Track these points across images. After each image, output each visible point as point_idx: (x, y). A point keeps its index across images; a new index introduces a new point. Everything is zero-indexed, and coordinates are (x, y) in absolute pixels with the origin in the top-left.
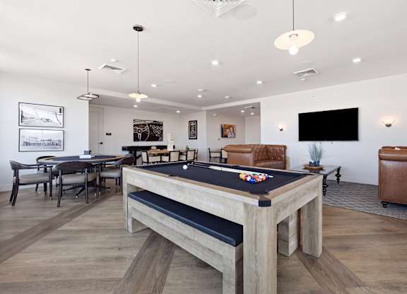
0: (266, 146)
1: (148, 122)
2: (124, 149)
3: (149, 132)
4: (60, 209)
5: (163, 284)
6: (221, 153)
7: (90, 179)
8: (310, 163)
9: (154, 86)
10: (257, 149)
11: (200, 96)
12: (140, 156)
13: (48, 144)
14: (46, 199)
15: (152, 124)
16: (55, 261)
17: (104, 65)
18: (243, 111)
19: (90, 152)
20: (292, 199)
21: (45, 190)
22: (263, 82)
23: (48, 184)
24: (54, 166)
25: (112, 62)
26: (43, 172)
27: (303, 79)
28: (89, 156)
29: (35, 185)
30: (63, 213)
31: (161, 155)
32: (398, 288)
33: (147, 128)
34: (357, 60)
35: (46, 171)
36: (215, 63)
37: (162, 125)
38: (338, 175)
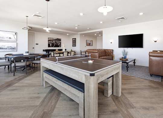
0: (105, 49)
1: (54, 39)
2: (44, 51)
3: (55, 43)
4: (15, 77)
5: (54, 107)
6: (86, 52)
7: (28, 64)
8: (122, 57)
9: (56, 23)
10: (101, 51)
11: (76, 28)
12: (51, 54)
13: (10, 49)
14: (9, 73)
15: (56, 40)
16: (11, 98)
17: (34, 14)
18: (96, 34)
19: (28, 52)
20: (106, 73)
21: (9, 68)
22: (103, 22)
23: (10, 66)
24: (12, 58)
25: (37, 13)
26: (7, 61)
27: (119, 21)
28: (28, 54)
29: (4, 67)
30: (16, 79)
31: (60, 53)
32: (148, 109)
33: (54, 42)
34: (141, 14)
35: (9, 60)
36: (81, 14)
37: (61, 40)
38: (134, 63)
